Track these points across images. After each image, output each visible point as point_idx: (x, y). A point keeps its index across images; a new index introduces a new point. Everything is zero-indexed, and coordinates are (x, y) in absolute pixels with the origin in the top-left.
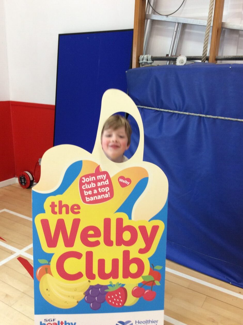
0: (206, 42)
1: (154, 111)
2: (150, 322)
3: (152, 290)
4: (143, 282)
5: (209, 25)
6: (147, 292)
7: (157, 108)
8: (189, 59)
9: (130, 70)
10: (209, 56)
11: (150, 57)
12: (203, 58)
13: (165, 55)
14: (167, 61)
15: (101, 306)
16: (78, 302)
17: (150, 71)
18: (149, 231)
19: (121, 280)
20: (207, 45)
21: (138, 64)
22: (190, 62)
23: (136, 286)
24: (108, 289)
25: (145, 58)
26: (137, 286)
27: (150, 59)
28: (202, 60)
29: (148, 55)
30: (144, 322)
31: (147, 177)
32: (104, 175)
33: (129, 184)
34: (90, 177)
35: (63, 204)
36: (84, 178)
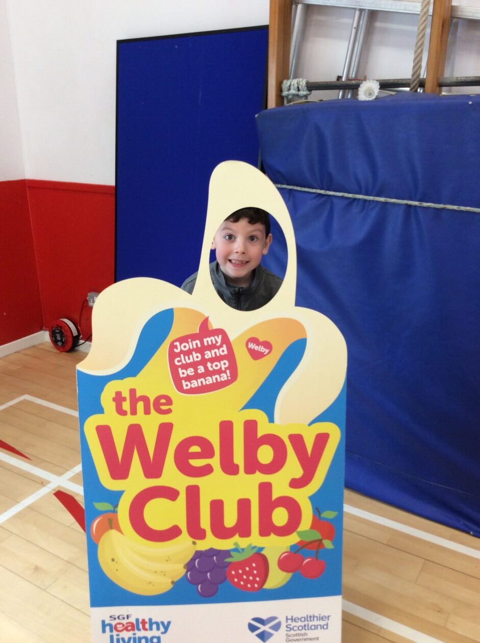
0: (418, 49)
1: (314, 195)
2: (315, 618)
3: (317, 558)
4: (299, 543)
5: (425, 13)
6: (307, 562)
7: (321, 189)
8: (384, 85)
9: (265, 111)
10: (425, 77)
11: (304, 83)
12: (412, 83)
13: (334, 79)
14: (338, 91)
15: (217, 589)
16: (173, 582)
17: (306, 112)
18: (309, 445)
19: (255, 539)
20: (420, 56)
21: (280, 98)
22: (387, 93)
23: (285, 550)
24: (230, 556)
25: (293, 85)
26: (289, 550)
27: (303, 87)
28: (412, 86)
29: (301, 79)
30: (303, 619)
31: (305, 337)
32: (218, 337)
33: (269, 353)
34: (190, 340)
35: (138, 394)
36: (177, 344)
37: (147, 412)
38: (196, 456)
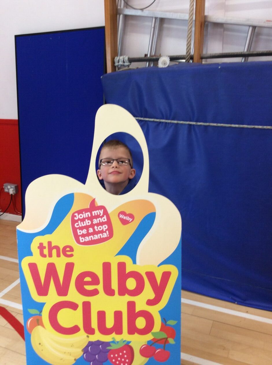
0: (188, 39)
4: (153, 339)
5: (191, 20)
6: (159, 352)
8: (172, 59)
9: (105, 75)
10: (193, 54)
11: (127, 58)
13: (143, 56)
14: (146, 62)
16: (75, 360)
17: (130, 74)
19: (125, 336)
21: (114, 67)
23: (144, 344)
24: (110, 346)
25: (120, 60)
26: (146, 344)
27: (126, 61)
28: (186, 59)
29: (125, 56)
31: (154, 212)
32: (101, 211)
33: (132, 221)
34: (84, 212)
35: (53, 245)
36: (76, 214)
37: (58, 255)
38: (88, 283)
